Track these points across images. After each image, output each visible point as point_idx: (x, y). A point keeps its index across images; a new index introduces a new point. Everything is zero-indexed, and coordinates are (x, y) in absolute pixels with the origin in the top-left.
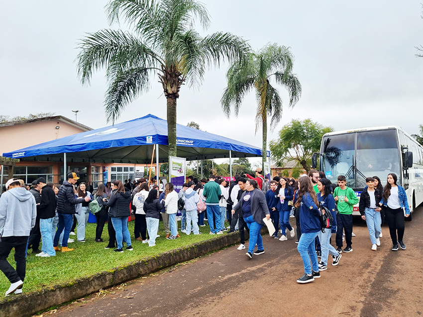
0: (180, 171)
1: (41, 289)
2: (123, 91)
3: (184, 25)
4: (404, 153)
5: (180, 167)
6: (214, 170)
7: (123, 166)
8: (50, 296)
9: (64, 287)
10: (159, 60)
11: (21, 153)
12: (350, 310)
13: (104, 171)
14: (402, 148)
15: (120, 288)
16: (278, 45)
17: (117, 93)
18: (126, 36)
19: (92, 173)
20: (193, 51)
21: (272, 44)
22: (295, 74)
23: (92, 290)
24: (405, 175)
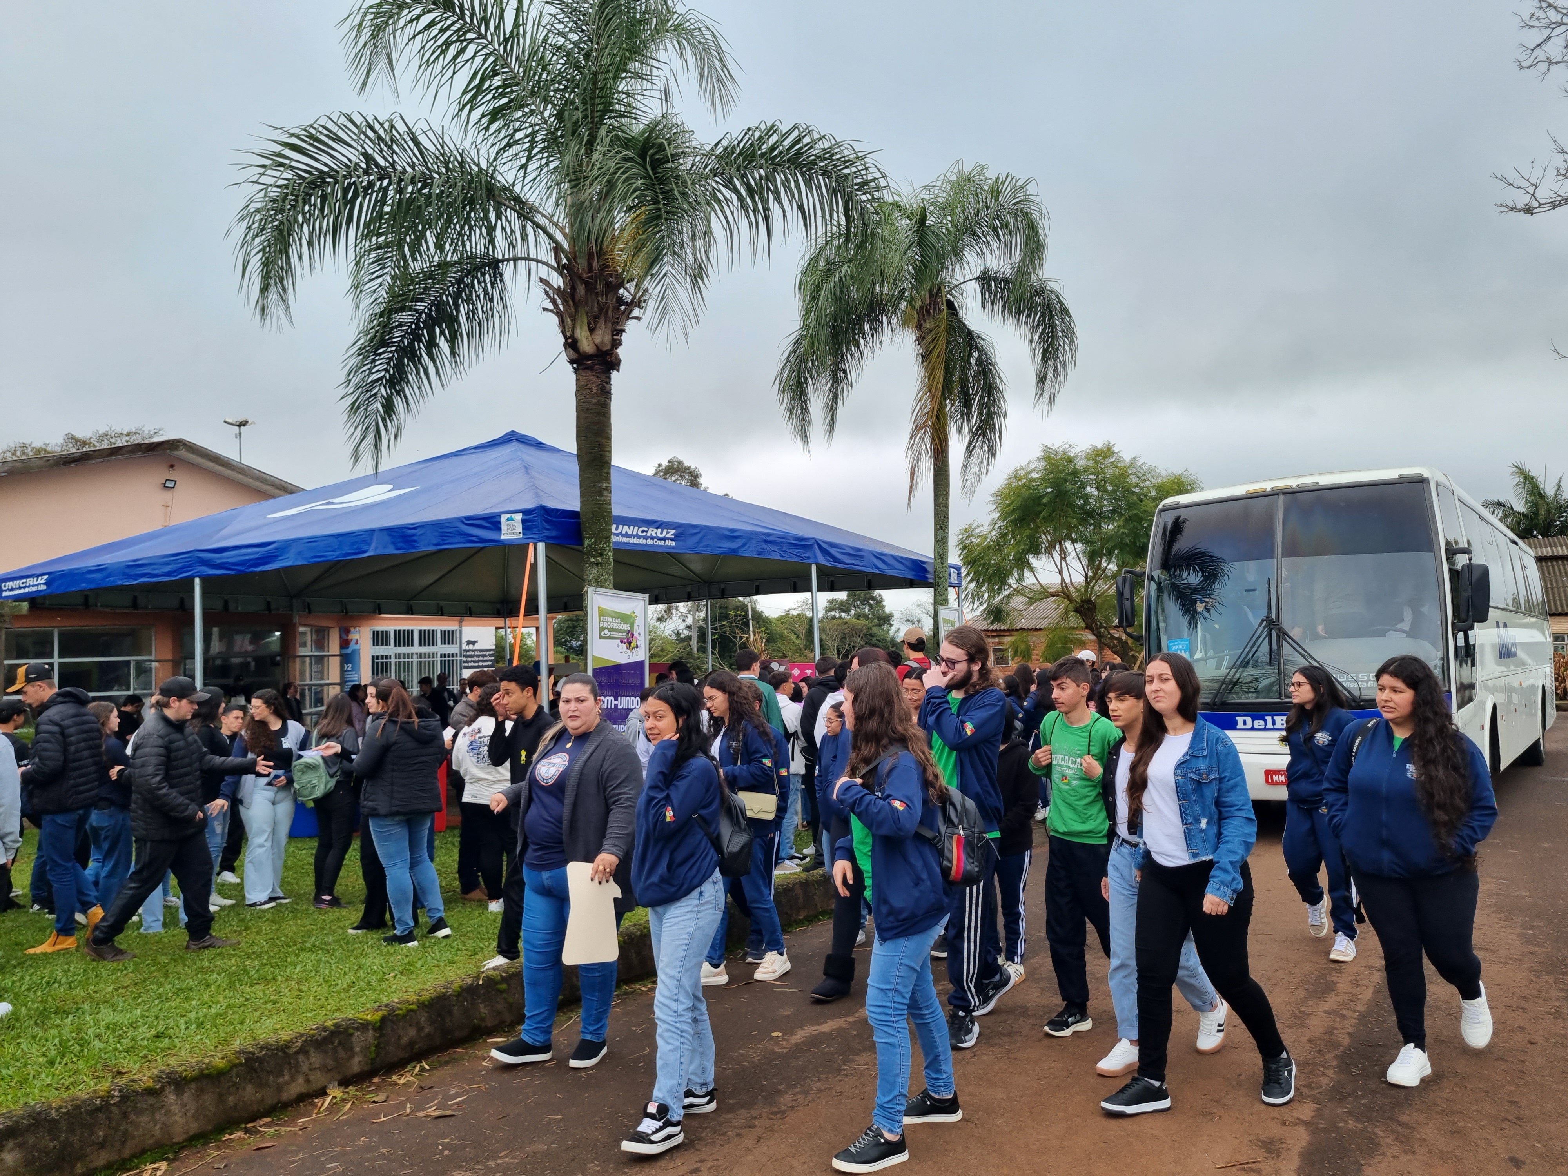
0: (629, 641)
1: (106, 1085)
2: (411, 344)
3: (638, 97)
4: (1459, 567)
5: (627, 627)
6: (755, 639)
7: (416, 624)
8: (139, 1112)
9: (194, 1079)
10: (544, 230)
11: (34, 581)
12: (1260, 1155)
13: (345, 643)
14: (1452, 552)
15: (402, 1081)
16: (991, 175)
17: (388, 353)
18: (422, 139)
19: (302, 651)
20: (668, 195)
21: (967, 169)
22: (1054, 280)
23: (297, 1087)
24: (1462, 652)
